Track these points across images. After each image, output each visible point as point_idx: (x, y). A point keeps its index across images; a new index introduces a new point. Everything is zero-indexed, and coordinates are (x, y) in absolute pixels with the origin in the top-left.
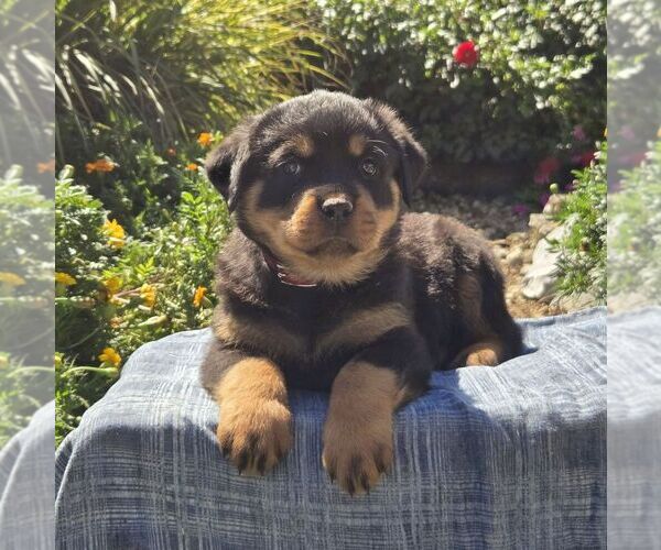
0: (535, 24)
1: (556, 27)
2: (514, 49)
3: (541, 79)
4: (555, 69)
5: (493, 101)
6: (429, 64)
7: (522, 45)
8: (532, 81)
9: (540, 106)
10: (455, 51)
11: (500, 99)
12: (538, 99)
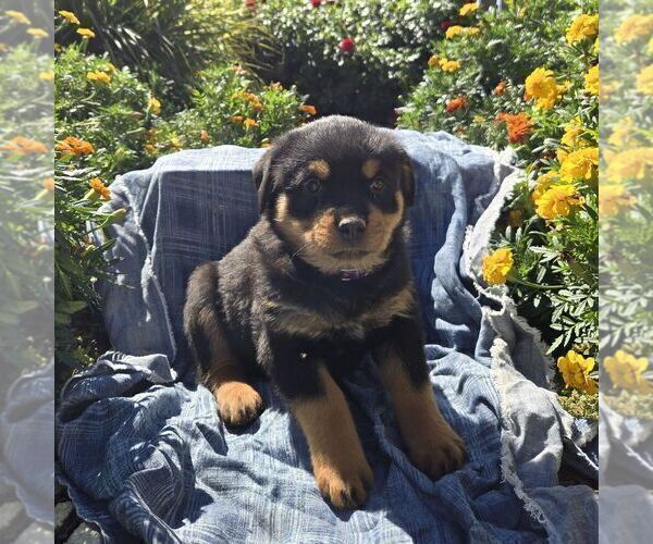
0: (387, 30)
1: (400, 32)
2: (375, 45)
3: (391, 61)
4: (399, 56)
5: (364, 74)
6: (326, 52)
7: (380, 43)
8: (385, 63)
9: (391, 77)
10: (341, 44)
11: (368, 72)
12: (390, 73)
